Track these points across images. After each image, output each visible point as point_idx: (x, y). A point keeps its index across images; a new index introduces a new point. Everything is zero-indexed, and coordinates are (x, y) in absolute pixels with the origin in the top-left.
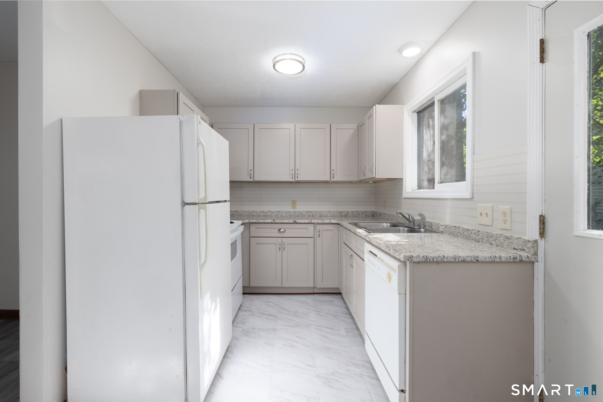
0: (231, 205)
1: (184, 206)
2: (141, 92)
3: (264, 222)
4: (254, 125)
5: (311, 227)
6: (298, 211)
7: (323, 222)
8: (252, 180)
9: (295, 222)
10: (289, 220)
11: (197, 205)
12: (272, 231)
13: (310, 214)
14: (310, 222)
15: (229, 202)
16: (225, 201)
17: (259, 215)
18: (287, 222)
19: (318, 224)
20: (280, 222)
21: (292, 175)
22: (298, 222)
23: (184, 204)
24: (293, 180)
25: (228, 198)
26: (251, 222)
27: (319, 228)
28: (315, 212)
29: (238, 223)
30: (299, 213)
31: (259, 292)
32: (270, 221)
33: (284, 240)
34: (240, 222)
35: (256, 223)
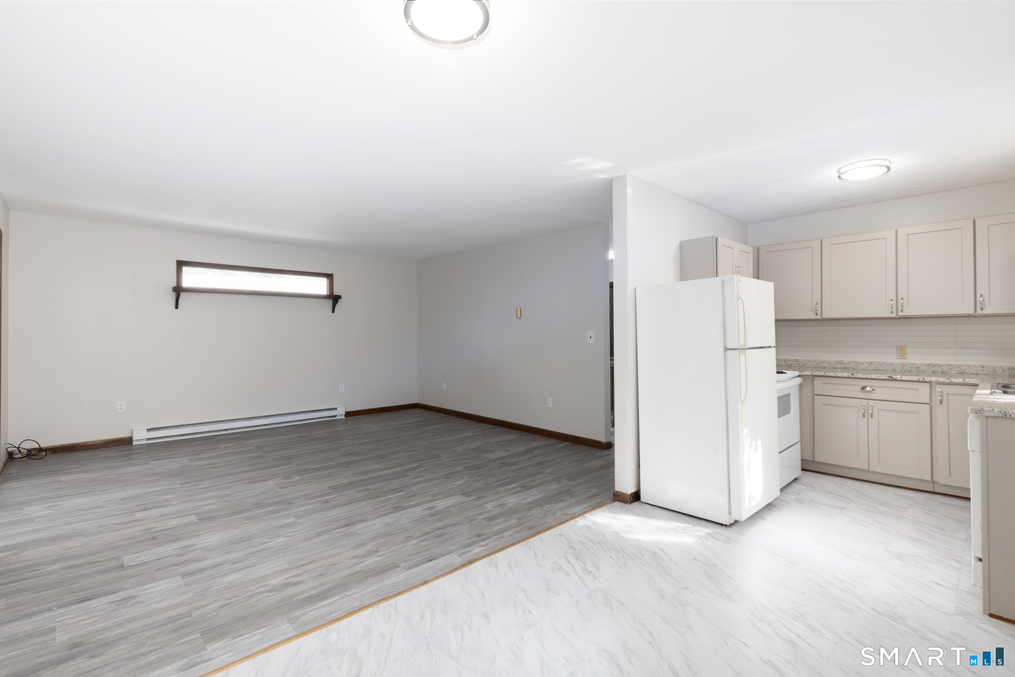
0: (777, 351)
1: (726, 351)
2: (681, 243)
3: (836, 376)
4: (821, 241)
5: (926, 388)
6: (911, 364)
7: (948, 381)
8: (819, 317)
9: (891, 378)
10: (880, 375)
11: (737, 351)
12: (853, 389)
13: (936, 368)
14: (922, 380)
15: (775, 348)
16: (770, 347)
17: (835, 366)
18: (876, 378)
19: (939, 383)
20: (864, 377)
21: (892, 307)
22: (898, 379)
23: (727, 349)
24: (894, 315)
25: (773, 343)
26: (815, 374)
27: (940, 390)
28: (948, 365)
29: (790, 374)
30: (911, 366)
31: (831, 473)
32: (846, 375)
33: (871, 403)
34: (797, 373)
35: (822, 376)
